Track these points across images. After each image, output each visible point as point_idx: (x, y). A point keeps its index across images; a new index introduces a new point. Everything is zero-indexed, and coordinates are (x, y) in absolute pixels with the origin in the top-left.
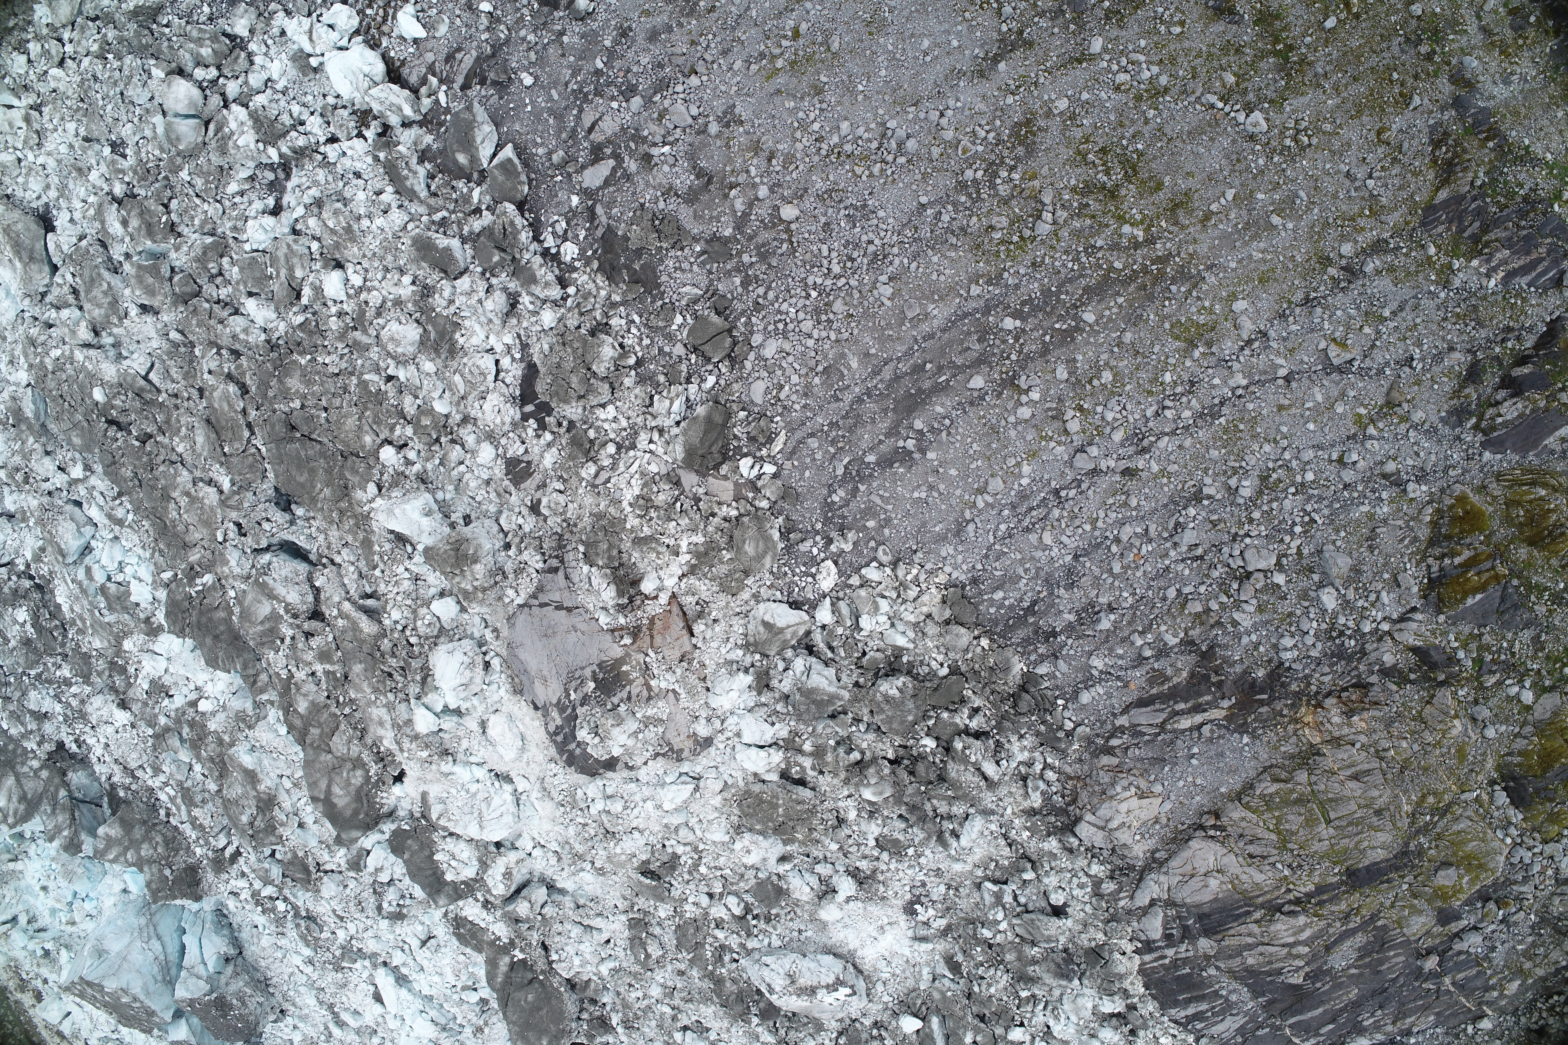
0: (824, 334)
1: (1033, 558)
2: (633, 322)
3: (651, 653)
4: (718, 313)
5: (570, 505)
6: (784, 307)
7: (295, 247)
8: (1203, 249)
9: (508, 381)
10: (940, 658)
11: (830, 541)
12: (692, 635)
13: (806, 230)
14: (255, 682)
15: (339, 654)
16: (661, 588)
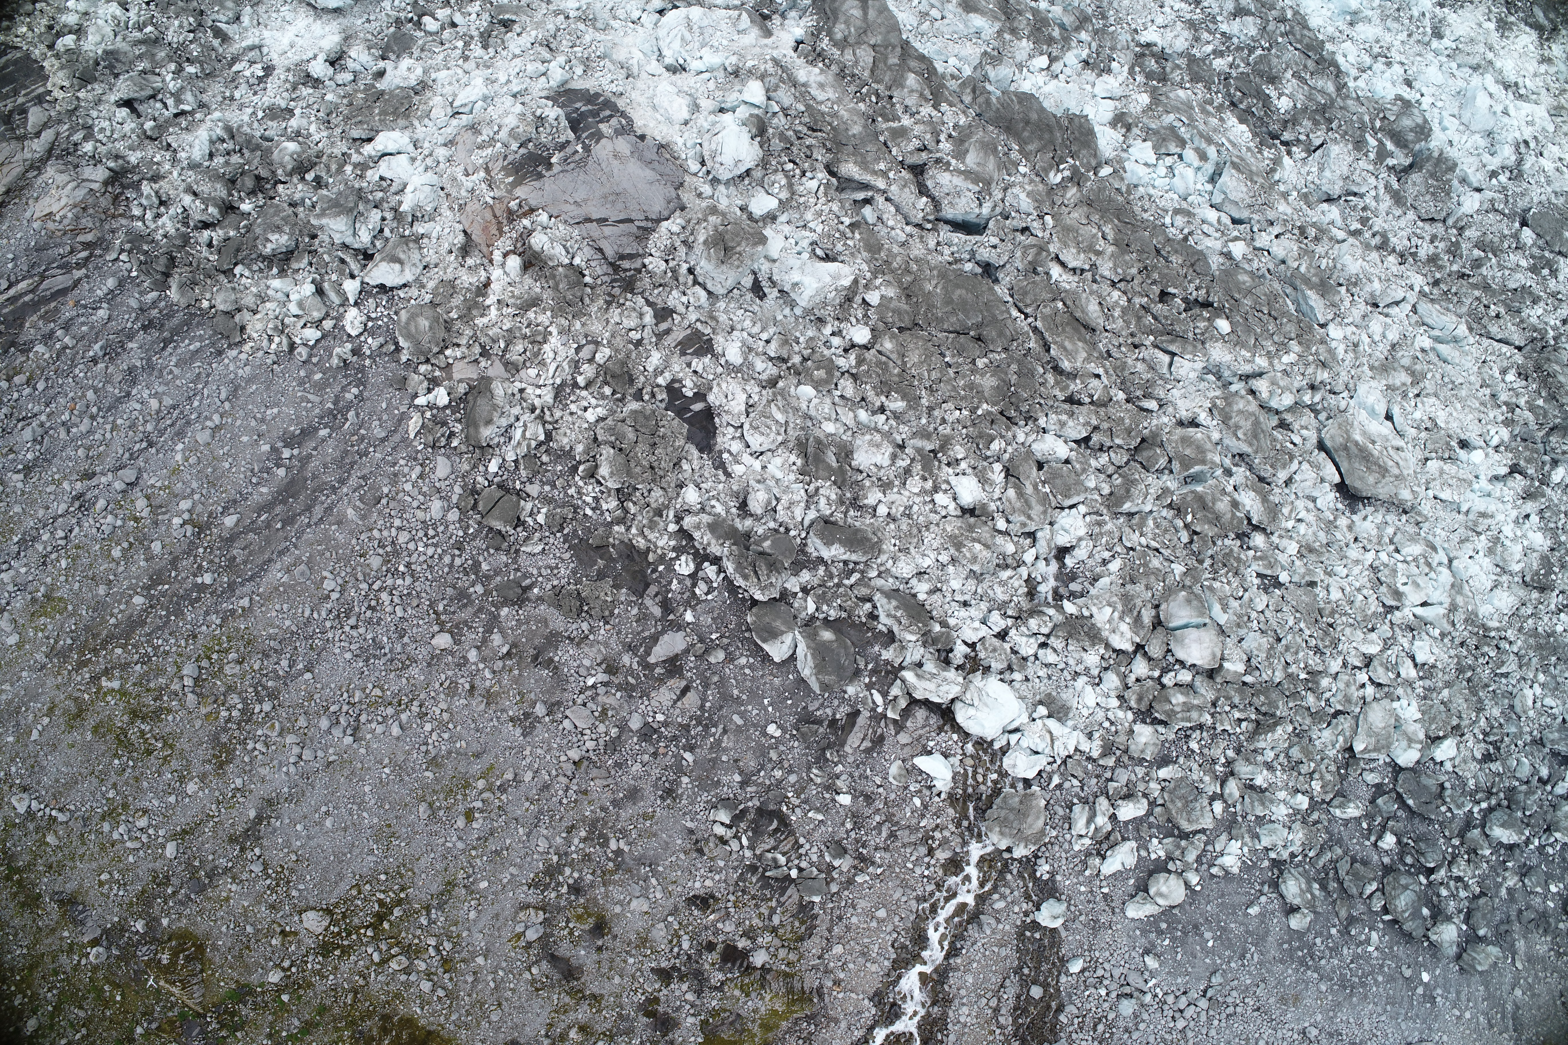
0: (385, 533)
1: (167, 384)
2: (593, 509)
3: (491, 201)
4: (500, 532)
5: (618, 320)
6: (430, 551)
7: (1023, 518)
8: (50, 682)
9: (731, 430)
10: (244, 280)
11: (355, 352)
12: (465, 232)
13: (421, 627)
14: (974, 91)
15: (882, 139)
16: (503, 265)
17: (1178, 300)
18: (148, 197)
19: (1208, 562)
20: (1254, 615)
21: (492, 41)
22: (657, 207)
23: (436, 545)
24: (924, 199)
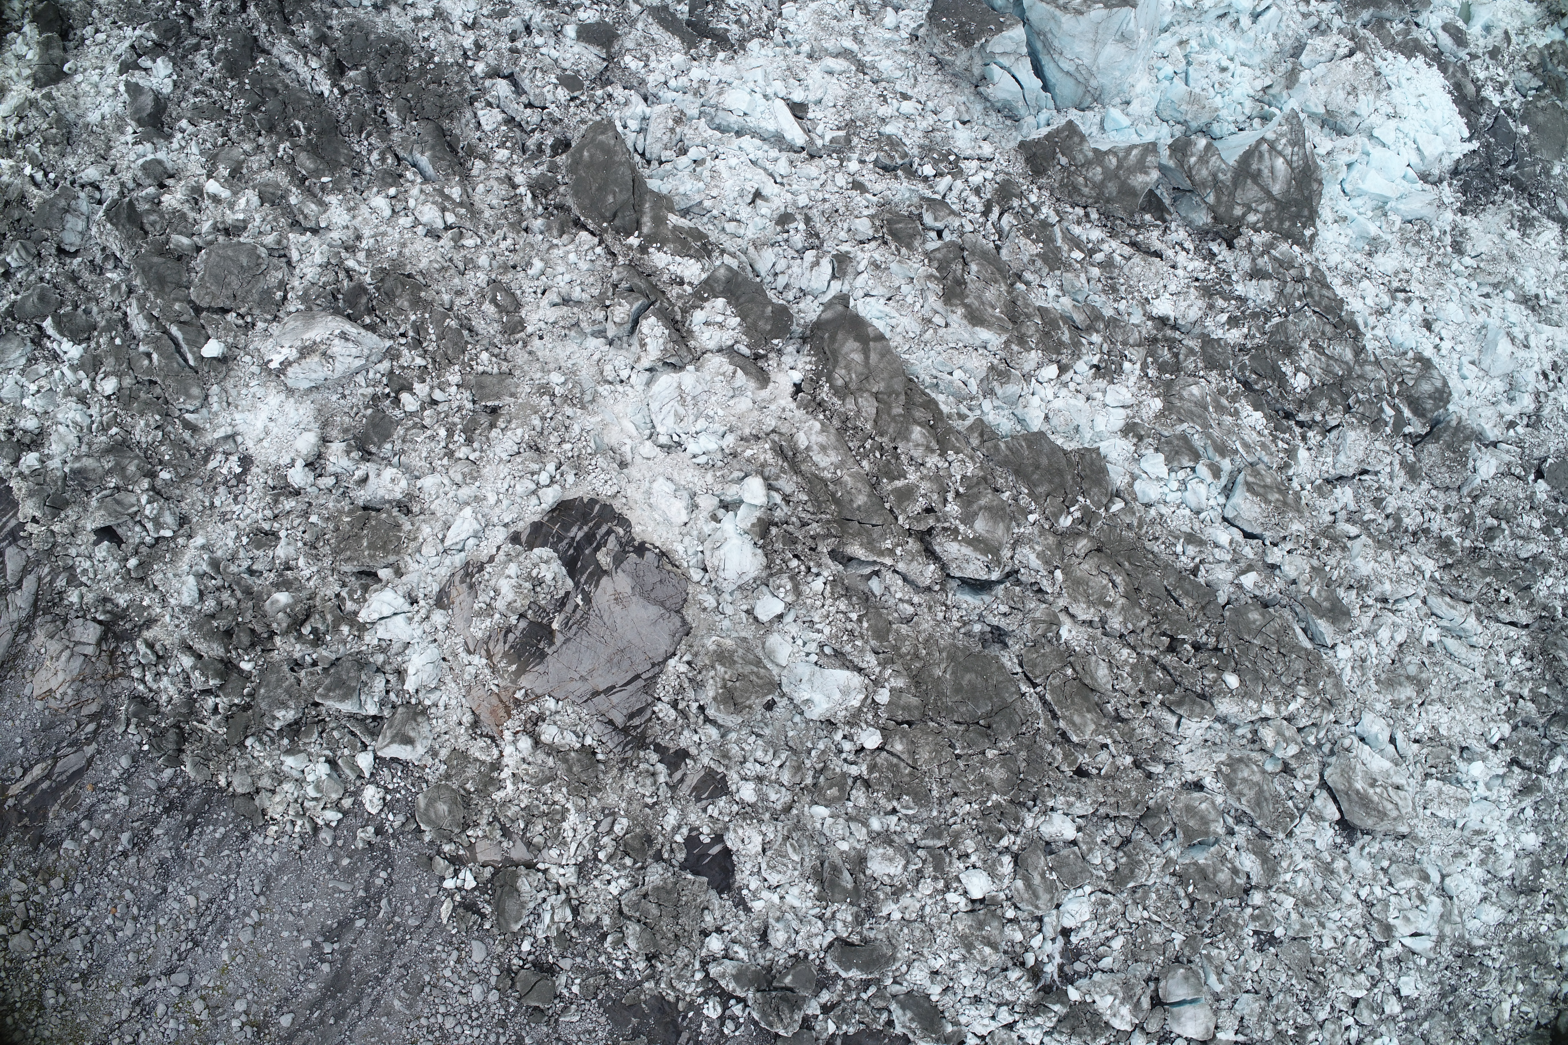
0: (432, 1020)
1: (200, 878)
2: (623, 971)
3: (496, 689)
4: (539, 1008)
5: (632, 785)
6: (476, 1033)
7: (1030, 907)
9: (749, 866)
10: (256, 753)
11: (379, 831)
12: (473, 711)
14: (982, 435)
15: (887, 505)
16: (514, 742)
17: (1188, 647)
18: (145, 656)
19: (1206, 929)
20: (1248, 975)
21: (475, 436)
22: (664, 645)
23: (480, 1026)
24: (932, 567)
